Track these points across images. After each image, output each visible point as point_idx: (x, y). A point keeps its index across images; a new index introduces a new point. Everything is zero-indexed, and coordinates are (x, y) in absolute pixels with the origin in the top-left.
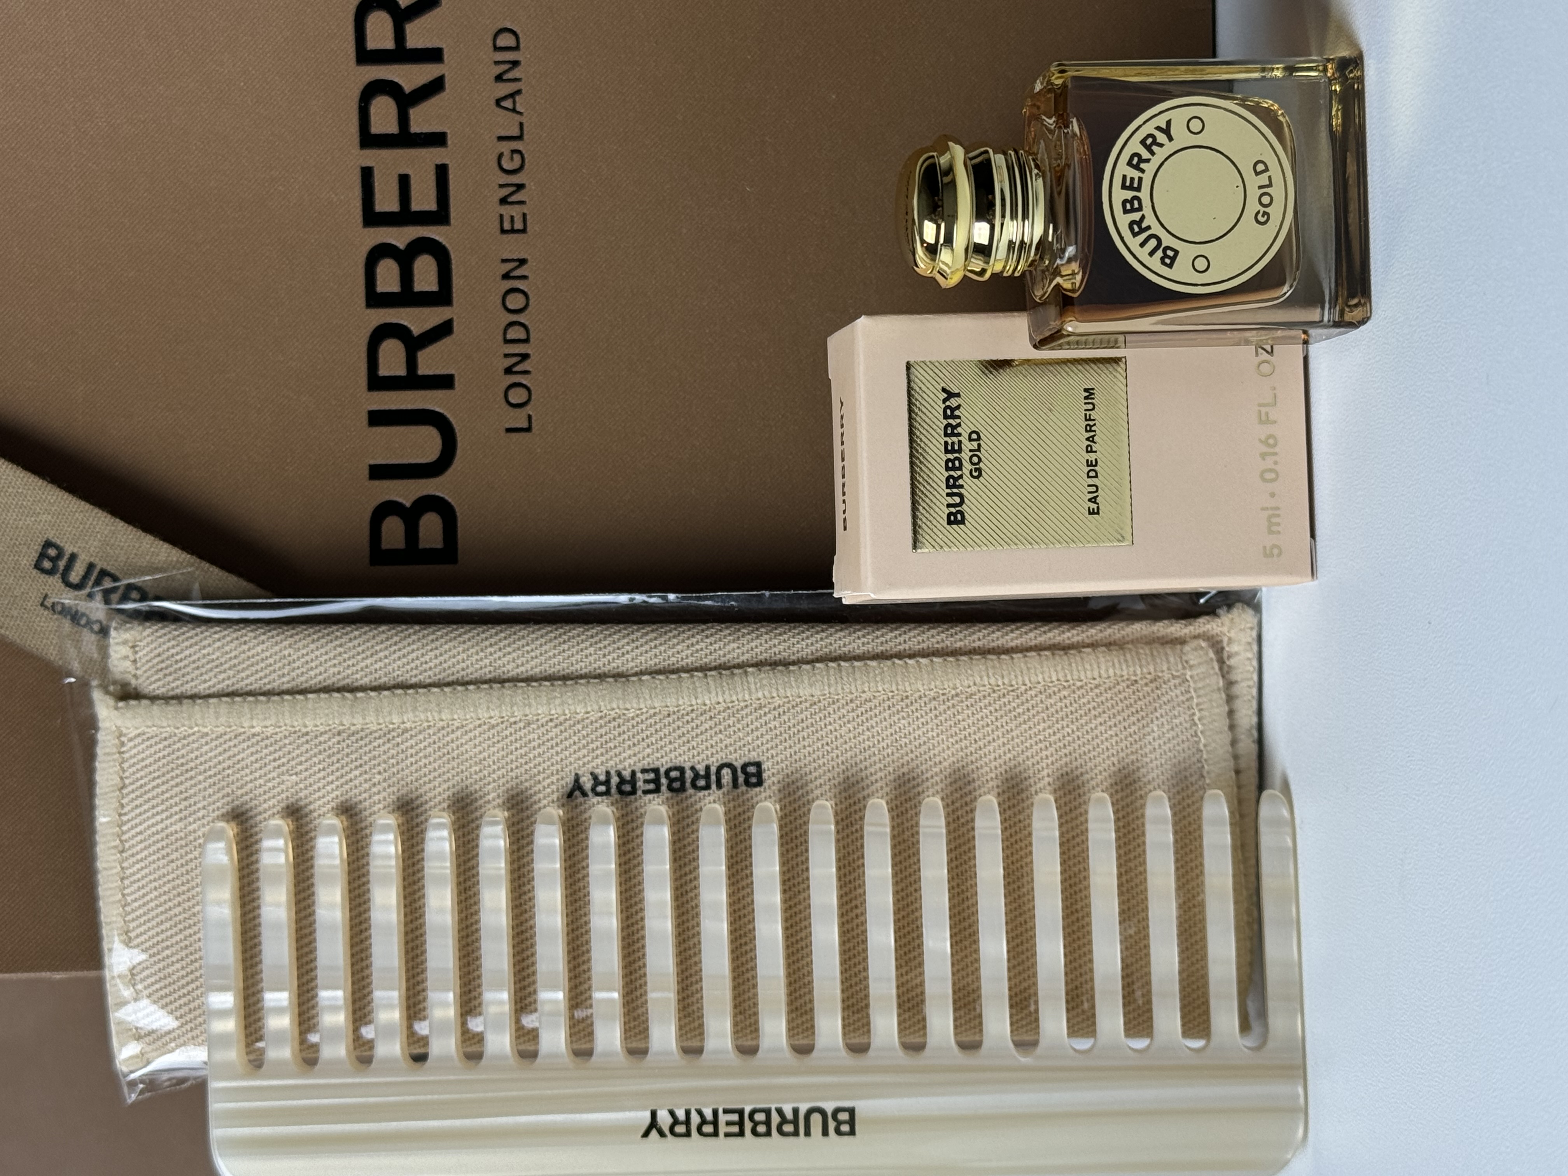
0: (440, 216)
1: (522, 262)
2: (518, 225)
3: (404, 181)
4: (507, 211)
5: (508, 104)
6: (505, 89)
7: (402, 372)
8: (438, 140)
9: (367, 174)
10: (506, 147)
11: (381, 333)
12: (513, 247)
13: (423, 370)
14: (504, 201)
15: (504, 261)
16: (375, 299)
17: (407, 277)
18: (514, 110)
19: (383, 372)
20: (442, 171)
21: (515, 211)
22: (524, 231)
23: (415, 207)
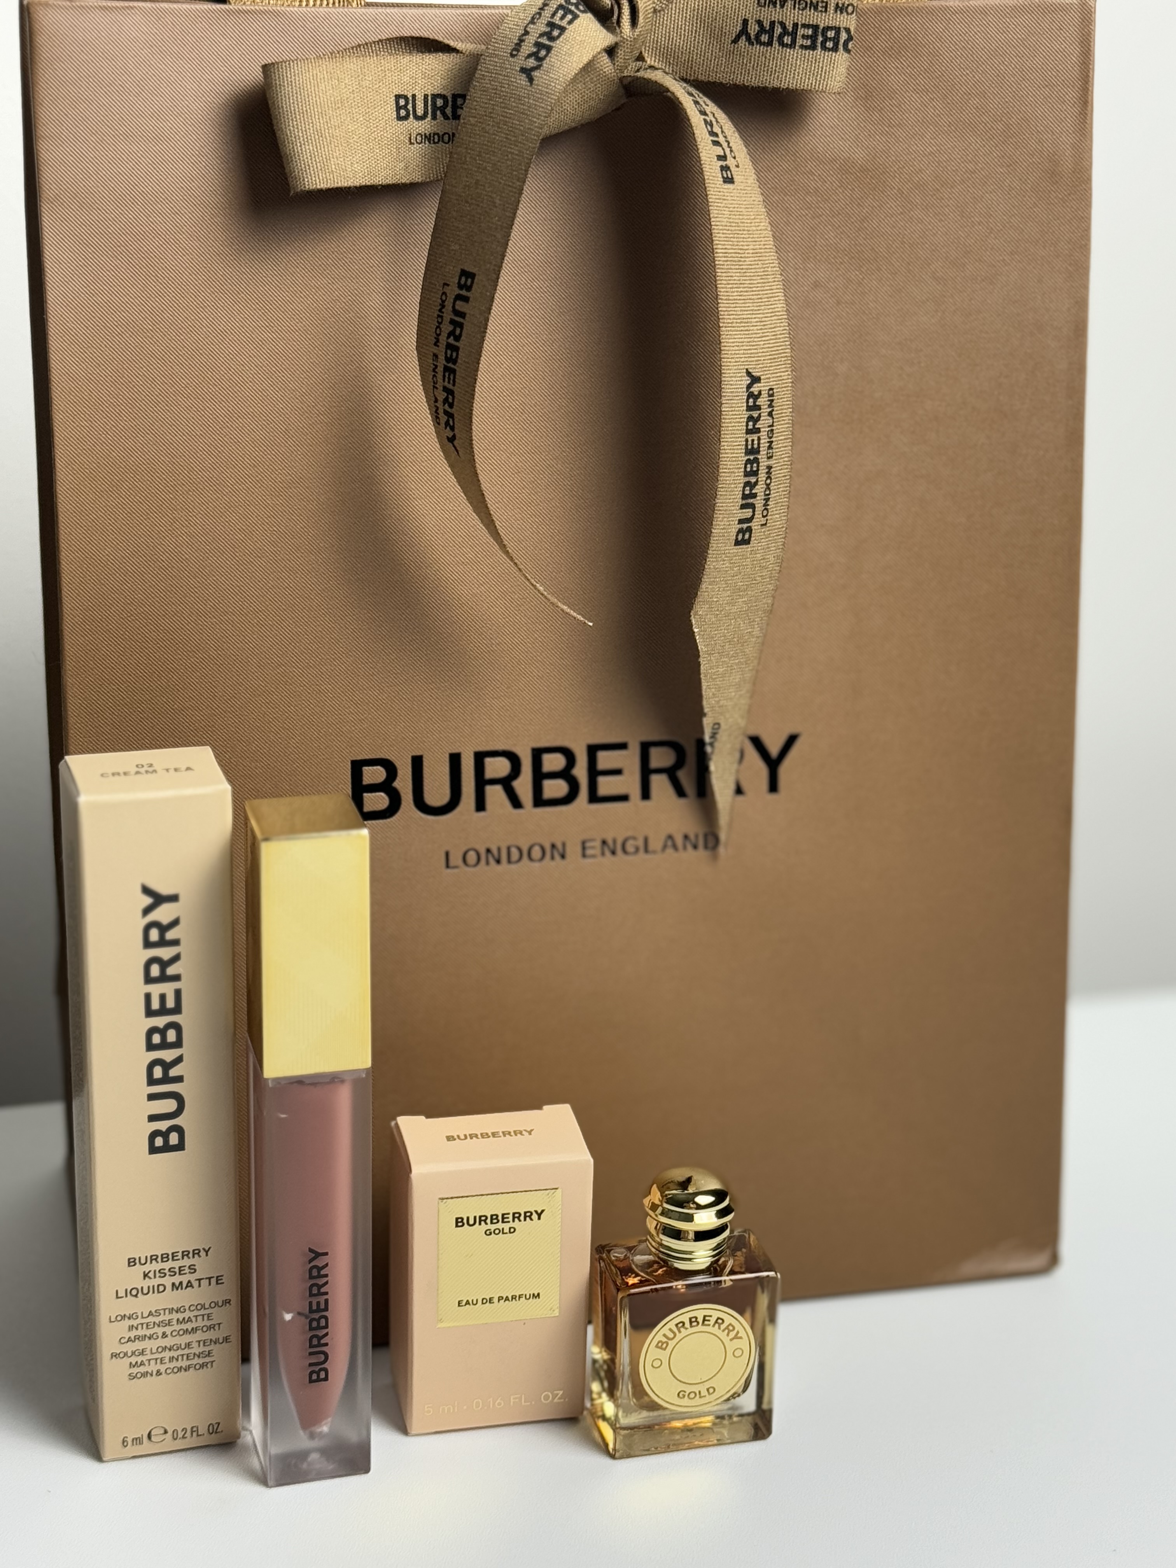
0: (594, 798)
1: (563, 856)
2: (589, 852)
3: (618, 772)
4: (598, 844)
5: (670, 843)
6: (679, 841)
7: (489, 774)
8: (646, 794)
9: (623, 746)
10: (640, 843)
11: (514, 759)
12: (574, 850)
13: (490, 790)
14: (604, 842)
15: (564, 845)
16: (537, 754)
17: (553, 775)
18: (665, 847)
19: (488, 761)
20: (624, 798)
21: (598, 851)
22: (584, 855)
23: (602, 780)
